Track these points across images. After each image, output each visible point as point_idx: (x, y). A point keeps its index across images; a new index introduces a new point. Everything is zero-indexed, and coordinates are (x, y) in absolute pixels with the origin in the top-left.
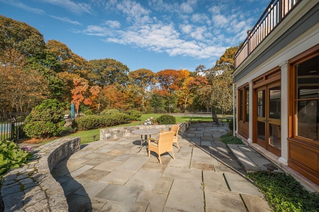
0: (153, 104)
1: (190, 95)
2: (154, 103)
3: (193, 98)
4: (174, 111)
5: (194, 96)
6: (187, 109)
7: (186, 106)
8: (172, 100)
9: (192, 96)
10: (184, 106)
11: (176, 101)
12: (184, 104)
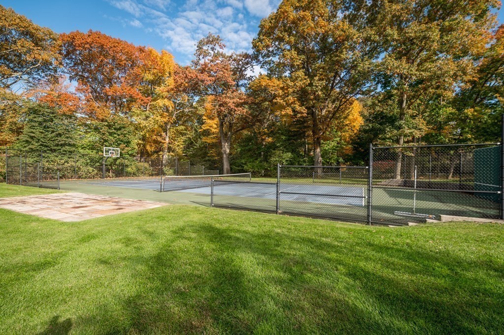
0: (27, 141)
1: (177, 130)
2: (32, 138)
3: (184, 138)
4: (129, 169)
5: (185, 134)
6: (171, 164)
7: (166, 156)
8: (119, 132)
9: (181, 133)
10: (161, 156)
11: (135, 141)
12: (161, 153)
